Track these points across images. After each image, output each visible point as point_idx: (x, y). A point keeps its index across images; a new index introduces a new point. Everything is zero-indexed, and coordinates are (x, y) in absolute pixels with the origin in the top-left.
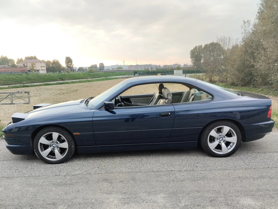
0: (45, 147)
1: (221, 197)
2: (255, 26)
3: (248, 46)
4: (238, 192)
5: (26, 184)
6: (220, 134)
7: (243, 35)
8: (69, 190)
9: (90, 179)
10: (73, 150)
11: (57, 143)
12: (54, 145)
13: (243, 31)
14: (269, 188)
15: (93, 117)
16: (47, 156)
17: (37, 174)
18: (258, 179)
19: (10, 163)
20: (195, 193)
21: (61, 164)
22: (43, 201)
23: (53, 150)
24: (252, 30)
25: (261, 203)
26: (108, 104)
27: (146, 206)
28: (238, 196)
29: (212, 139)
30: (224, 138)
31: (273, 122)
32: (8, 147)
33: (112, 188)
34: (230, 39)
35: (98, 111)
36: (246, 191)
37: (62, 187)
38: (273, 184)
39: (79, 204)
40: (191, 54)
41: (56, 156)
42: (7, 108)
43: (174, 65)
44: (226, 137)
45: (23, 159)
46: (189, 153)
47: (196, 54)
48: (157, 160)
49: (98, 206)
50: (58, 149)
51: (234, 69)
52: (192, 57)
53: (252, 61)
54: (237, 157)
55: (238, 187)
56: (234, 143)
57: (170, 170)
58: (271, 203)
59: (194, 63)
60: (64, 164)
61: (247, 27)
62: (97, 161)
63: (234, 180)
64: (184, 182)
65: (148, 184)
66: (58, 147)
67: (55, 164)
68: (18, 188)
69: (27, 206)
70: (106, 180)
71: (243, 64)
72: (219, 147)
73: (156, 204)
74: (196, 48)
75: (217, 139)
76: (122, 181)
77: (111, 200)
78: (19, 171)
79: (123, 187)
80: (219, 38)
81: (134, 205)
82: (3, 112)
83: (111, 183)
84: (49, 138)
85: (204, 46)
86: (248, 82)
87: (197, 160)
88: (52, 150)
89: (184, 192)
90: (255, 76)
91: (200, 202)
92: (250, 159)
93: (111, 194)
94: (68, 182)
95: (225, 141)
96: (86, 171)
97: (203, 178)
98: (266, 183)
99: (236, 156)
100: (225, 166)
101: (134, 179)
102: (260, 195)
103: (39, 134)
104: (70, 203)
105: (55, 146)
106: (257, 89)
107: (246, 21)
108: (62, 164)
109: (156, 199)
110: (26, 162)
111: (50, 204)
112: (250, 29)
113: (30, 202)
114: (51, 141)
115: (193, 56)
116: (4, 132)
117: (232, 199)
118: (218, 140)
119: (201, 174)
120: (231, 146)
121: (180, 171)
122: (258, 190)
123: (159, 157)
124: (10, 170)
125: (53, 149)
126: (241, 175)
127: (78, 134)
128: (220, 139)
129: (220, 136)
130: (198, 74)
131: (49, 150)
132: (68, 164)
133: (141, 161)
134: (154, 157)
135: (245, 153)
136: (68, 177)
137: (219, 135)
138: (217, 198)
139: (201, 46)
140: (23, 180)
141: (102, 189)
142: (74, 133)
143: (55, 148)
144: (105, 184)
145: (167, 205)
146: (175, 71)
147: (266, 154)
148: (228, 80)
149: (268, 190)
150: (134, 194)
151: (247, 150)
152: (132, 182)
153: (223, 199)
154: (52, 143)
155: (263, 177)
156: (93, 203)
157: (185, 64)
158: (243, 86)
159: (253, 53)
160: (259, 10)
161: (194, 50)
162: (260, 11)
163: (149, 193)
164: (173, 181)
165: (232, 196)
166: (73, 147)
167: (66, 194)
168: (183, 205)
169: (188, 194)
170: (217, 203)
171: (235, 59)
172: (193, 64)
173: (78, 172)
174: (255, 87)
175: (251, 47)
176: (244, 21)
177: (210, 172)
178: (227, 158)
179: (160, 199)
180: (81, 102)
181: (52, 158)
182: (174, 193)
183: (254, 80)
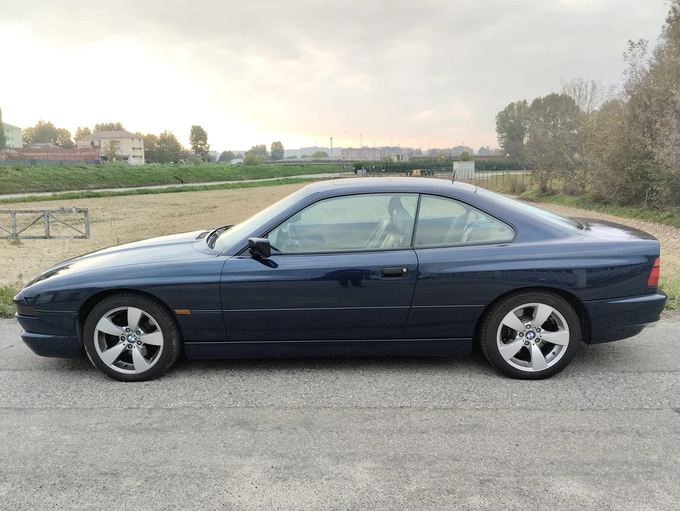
0: (111, 341)
1: (509, 474)
2: (658, 53)
3: (639, 106)
4: (552, 463)
5: (60, 426)
6: (529, 323)
7: (628, 76)
8: (155, 443)
9: (207, 419)
10: (175, 350)
11: (138, 333)
12: (130, 337)
13: (627, 66)
14: (629, 458)
15: (221, 274)
16: (115, 363)
17: (88, 405)
18: (607, 434)
19: (32, 374)
20: (448, 463)
21: (145, 383)
22: (91, 465)
23: (128, 348)
24: (652, 66)
25: (602, 493)
26: (259, 244)
27: (326, 488)
28: (549, 474)
29: (509, 335)
30: (537, 334)
31: (664, 297)
32: (26, 339)
33: (253, 441)
34: (594, 87)
35: (235, 259)
36: (572, 463)
37: (139, 436)
38: (642, 448)
39: (173, 476)
40: (497, 123)
41: (135, 364)
42: (45, 247)
43: (455, 148)
44: (543, 330)
45: (60, 369)
46: (453, 365)
47: (511, 123)
48: (372, 380)
49: (214, 482)
50: (141, 346)
51: (602, 161)
52: (499, 131)
53: (649, 141)
54: (569, 381)
55: (554, 452)
56: (562, 346)
57: (399, 405)
58: (627, 494)
59: (506, 146)
60: (151, 383)
61: (637, 56)
62: (229, 378)
63: (548, 435)
64: (425, 436)
65: (339, 436)
66: (139, 343)
67: (133, 381)
68: (40, 433)
69: (52, 475)
70: (242, 424)
71: (626, 148)
72: (524, 354)
73: (350, 484)
74: (511, 107)
75: (521, 335)
76: (279, 428)
77: (246, 469)
78: (48, 396)
79: (279, 442)
80: (568, 84)
81: (298, 483)
82: (36, 256)
83: (253, 430)
84: (120, 319)
85: (533, 104)
86: (636, 196)
87: (470, 384)
88: (125, 348)
89: (420, 458)
90: (654, 180)
91: (454, 483)
92: (599, 386)
93: (249, 456)
94: (155, 425)
95: (539, 339)
96: (200, 401)
97: (475, 428)
98: (625, 445)
99: (567, 376)
100: (534, 402)
101: (308, 424)
102: (605, 475)
103: (97, 309)
104: (152, 474)
105: (133, 339)
106: (657, 214)
107: (636, 42)
108: (148, 383)
109: (352, 472)
110: (67, 375)
111: (106, 473)
112: (646, 61)
113: (61, 467)
114: (124, 328)
115: (504, 127)
116: (18, 302)
117: (534, 480)
118: (524, 337)
119: (471, 417)
120: (554, 353)
121: (422, 409)
122: (604, 462)
123: (377, 374)
124: (28, 391)
125: (128, 346)
126: (567, 425)
127: (187, 312)
128: (529, 336)
129: (528, 327)
130: (512, 173)
131: (119, 348)
132: (161, 383)
133: (333, 382)
134: (367, 373)
135: (589, 370)
136: (157, 414)
137: (526, 324)
138: (498, 476)
139: (525, 102)
140: (53, 416)
141: (230, 445)
142: (178, 311)
143: (134, 345)
144: (240, 434)
145: (376, 488)
146: (456, 165)
147: (643, 375)
148: (587, 188)
149: (626, 462)
150: (304, 459)
151: (597, 364)
152: (302, 430)
153: (512, 478)
154: (127, 333)
155: (621, 431)
156: (203, 476)
157: (482, 148)
158: (622, 204)
159: (650, 123)
160: (670, 13)
161: (505, 111)
162: (673, 15)
163: (338, 459)
164: (401, 431)
165: (535, 473)
166: (174, 343)
167: (146, 451)
168: (414, 488)
169: (430, 464)
170: (494, 487)
171: (605, 138)
172: (502, 147)
173: (181, 403)
174: (654, 207)
175: (647, 107)
176: (630, 41)
177: (494, 413)
178: (543, 381)
179: (362, 473)
180: (199, 237)
181: (126, 367)
182: (396, 459)
183: (652, 189)
